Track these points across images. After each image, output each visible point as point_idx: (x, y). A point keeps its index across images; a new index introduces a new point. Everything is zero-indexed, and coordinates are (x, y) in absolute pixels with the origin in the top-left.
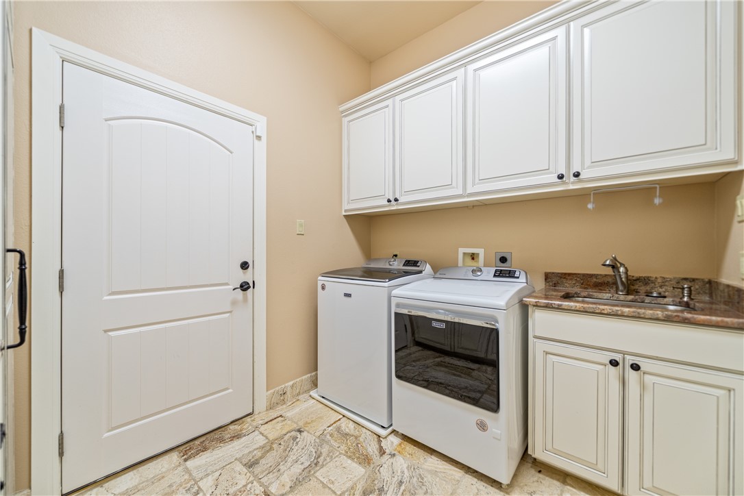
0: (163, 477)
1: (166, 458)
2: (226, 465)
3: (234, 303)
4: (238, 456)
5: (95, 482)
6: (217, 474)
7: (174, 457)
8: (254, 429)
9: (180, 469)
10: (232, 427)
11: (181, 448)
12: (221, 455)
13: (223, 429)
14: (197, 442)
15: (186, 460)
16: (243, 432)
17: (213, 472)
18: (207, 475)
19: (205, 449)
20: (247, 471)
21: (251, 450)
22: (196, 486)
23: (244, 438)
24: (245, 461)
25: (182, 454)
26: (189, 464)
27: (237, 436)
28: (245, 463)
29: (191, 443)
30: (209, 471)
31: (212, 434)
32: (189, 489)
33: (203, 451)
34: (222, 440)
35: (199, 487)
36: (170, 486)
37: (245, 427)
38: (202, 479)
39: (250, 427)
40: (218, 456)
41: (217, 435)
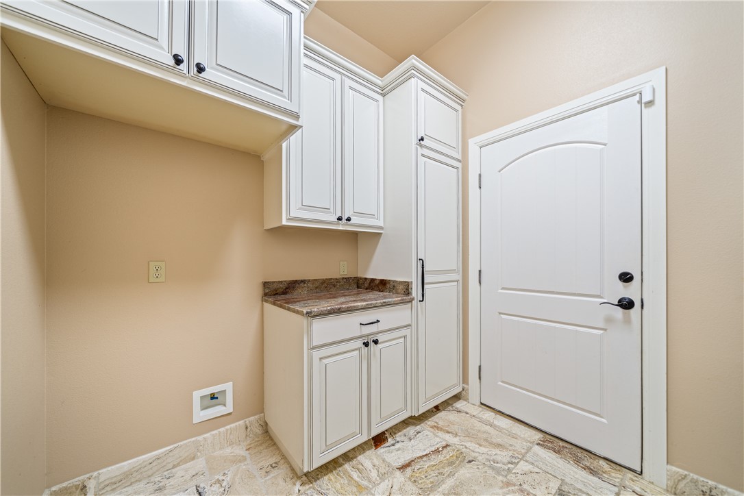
0: (516, 438)
1: (534, 432)
2: (551, 474)
3: (609, 320)
4: (567, 480)
5: (494, 409)
6: (538, 470)
7: (538, 436)
8: (618, 484)
9: (529, 444)
10: (602, 462)
11: (548, 436)
12: (559, 466)
13: (593, 456)
14: (561, 444)
15: (538, 444)
16: (604, 475)
17: (537, 467)
18: (533, 464)
19: (558, 452)
20: (553, 493)
21: (584, 490)
22: (518, 460)
23: (597, 479)
24: (565, 488)
25: (542, 439)
26: (537, 448)
27: (593, 472)
28: (563, 488)
29: (557, 440)
30: (536, 463)
31: (579, 450)
32: (513, 457)
33: (555, 452)
34: (577, 461)
35: (518, 463)
36: (511, 445)
37: (613, 475)
38: (527, 461)
39: (617, 480)
40: (556, 464)
41: (579, 453)
